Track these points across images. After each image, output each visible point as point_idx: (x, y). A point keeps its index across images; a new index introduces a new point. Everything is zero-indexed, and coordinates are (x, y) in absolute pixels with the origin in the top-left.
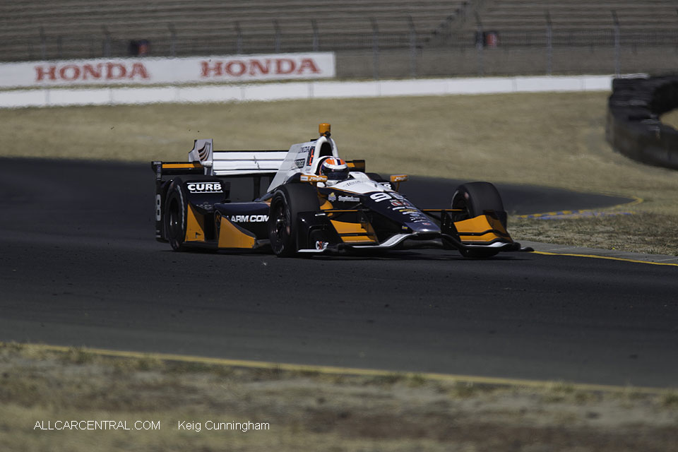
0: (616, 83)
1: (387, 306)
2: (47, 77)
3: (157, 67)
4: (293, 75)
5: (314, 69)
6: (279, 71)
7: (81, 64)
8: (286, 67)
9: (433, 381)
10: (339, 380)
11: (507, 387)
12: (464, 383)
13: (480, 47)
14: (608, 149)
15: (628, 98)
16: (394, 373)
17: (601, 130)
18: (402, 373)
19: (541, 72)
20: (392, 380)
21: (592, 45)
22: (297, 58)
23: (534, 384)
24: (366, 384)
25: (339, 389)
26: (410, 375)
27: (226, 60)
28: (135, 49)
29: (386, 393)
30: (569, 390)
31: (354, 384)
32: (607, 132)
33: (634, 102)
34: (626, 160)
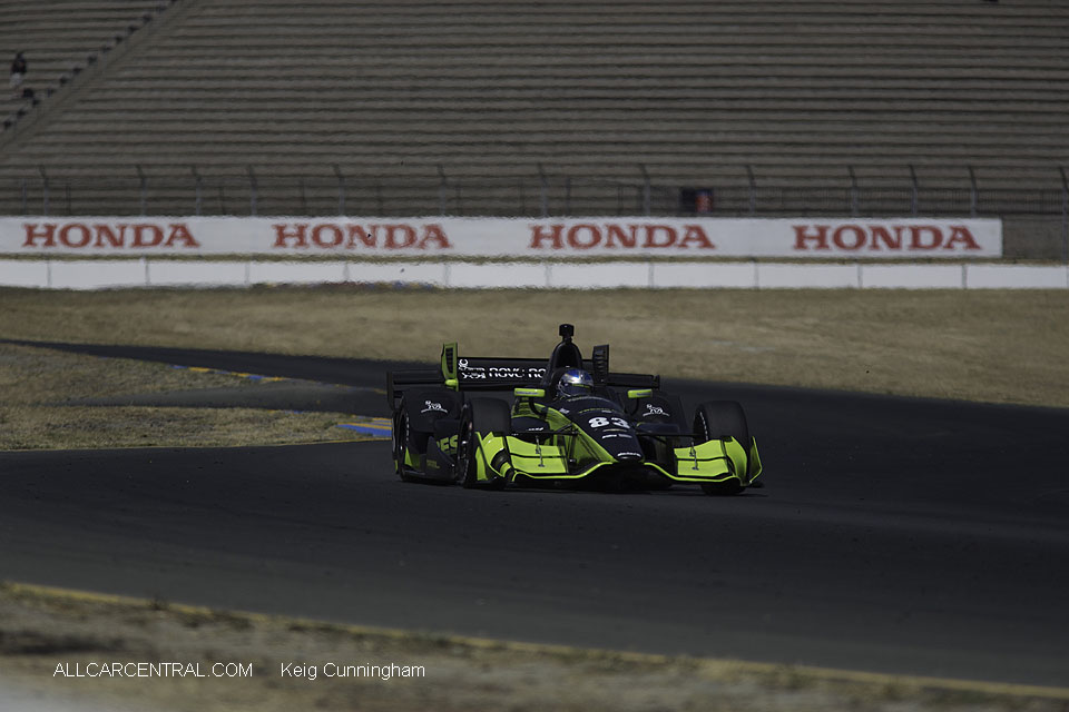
2: (547, 243)
3: (726, 232)
4: (939, 252)
5: (971, 244)
6: (916, 244)
7: (602, 223)
8: (927, 238)
22: (945, 225)
27: (834, 224)
28: (689, 202)
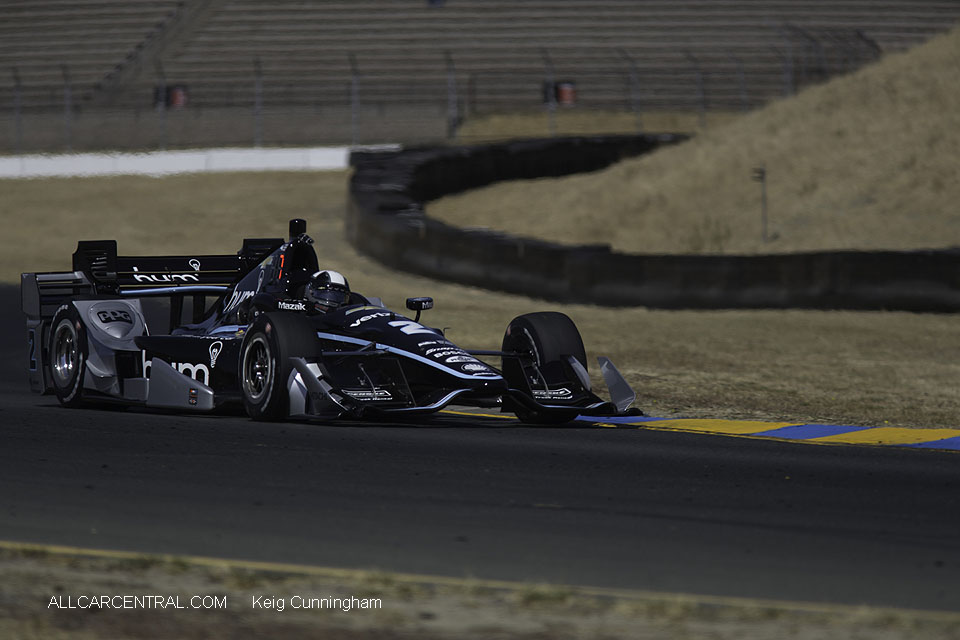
0: (355, 159)
1: (105, 466)
9: (199, 566)
10: (74, 563)
11: (302, 576)
12: (244, 570)
13: (161, 107)
14: (350, 253)
15: (378, 180)
16: (146, 556)
17: (339, 225)
18: (157, 557)
19: (247, 142)
20: (145, 565)
21: (318, 104)
23: (339, 573)
24: (110, 568)
25: (75, 575)
26: (168, 558)
29: (139, 581)
30: (387, 582)
31: (93, 569)
32: (348, 227)
33: (386, 186)
34: (376, 267)
